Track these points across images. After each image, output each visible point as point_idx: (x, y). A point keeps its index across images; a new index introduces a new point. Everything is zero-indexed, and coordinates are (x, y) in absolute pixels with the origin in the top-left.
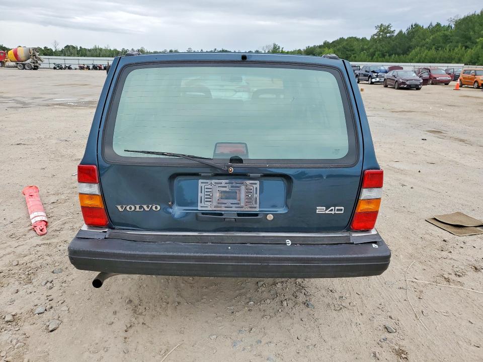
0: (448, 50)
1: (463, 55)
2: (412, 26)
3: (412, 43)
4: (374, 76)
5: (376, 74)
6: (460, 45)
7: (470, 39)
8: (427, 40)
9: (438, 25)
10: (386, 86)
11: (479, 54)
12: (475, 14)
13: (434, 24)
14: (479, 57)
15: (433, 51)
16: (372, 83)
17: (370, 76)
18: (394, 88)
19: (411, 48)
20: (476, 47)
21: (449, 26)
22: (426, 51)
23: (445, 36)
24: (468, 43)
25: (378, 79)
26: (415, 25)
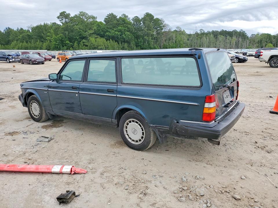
0: (33, 42)
1: (42, 46)
2: (6, 28)
3: (10, 38)
4: (10, 58)
5: (11, 57)
6: (39, 40)
7: (42, 37)
8: (19, 37)
9: (22, 29)
10: (23, 63)
11: (49, 45)
12: (41, 25)
13: (19, 28)
14: (50, 46)
15: (25, 43)
16: (10, 62)
17: (7, 58)
18: (30, 64)
19: (10, 41)
20: (47, 41)
21: (28, 30)
22: (21, 44)
23: (28, 35)
24: (42, 40)
25: (13, 60)
26: (8, 28)
